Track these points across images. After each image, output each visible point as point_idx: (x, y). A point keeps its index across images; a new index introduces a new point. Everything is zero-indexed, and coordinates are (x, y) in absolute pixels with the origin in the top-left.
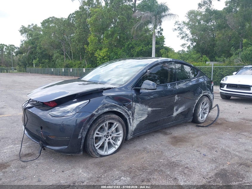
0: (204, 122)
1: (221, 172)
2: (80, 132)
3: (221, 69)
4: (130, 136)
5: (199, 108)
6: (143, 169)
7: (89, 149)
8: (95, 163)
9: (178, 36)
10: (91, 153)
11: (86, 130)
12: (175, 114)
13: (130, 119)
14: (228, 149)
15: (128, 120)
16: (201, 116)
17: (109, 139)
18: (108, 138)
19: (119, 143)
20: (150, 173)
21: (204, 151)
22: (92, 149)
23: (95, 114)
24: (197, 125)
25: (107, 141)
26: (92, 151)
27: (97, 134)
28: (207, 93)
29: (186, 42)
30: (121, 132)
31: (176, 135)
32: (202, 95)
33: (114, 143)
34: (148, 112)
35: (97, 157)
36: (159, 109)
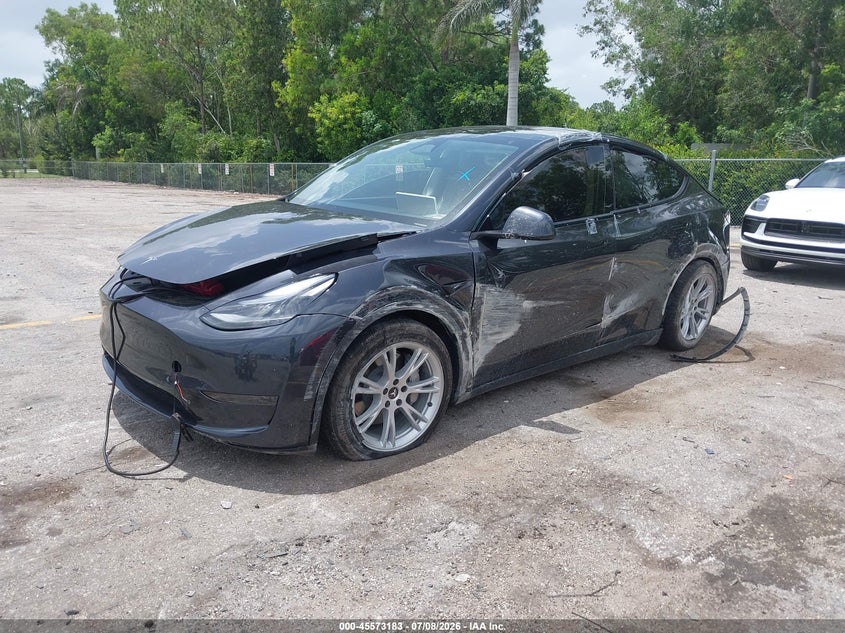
0: (697, 345)
1: (768, 505)
2: (311, 382)
3: (741, 168)
4: (463, 393)
5: (683, 299)
6: (517, 496)
7: (337, 432)
8: (357, 479)
9: (594, 54)
10: (345, 448)
11: (330, 374)
12: (607, 320)
13: (464, 336)
14: (785, 434)
15: (460, 342)
16: (686, 325)
17: (399, 402)
18: (396, 398)
19: (430, 413)
20: (542, 510)
21: (707, 439)
22: (348, 435)
23: (355, 321)
24: (675, 357)
25: (393, 407)
26: (346, 440)
27: (362, 385)
28: (710, 251)
29: (621, 75)
30: (437, 378)
31: (609, 387)
32: (692, 257)
33: (413, 414)
34: (523, 314)
35: (363, 460)
36: (558, 302)
